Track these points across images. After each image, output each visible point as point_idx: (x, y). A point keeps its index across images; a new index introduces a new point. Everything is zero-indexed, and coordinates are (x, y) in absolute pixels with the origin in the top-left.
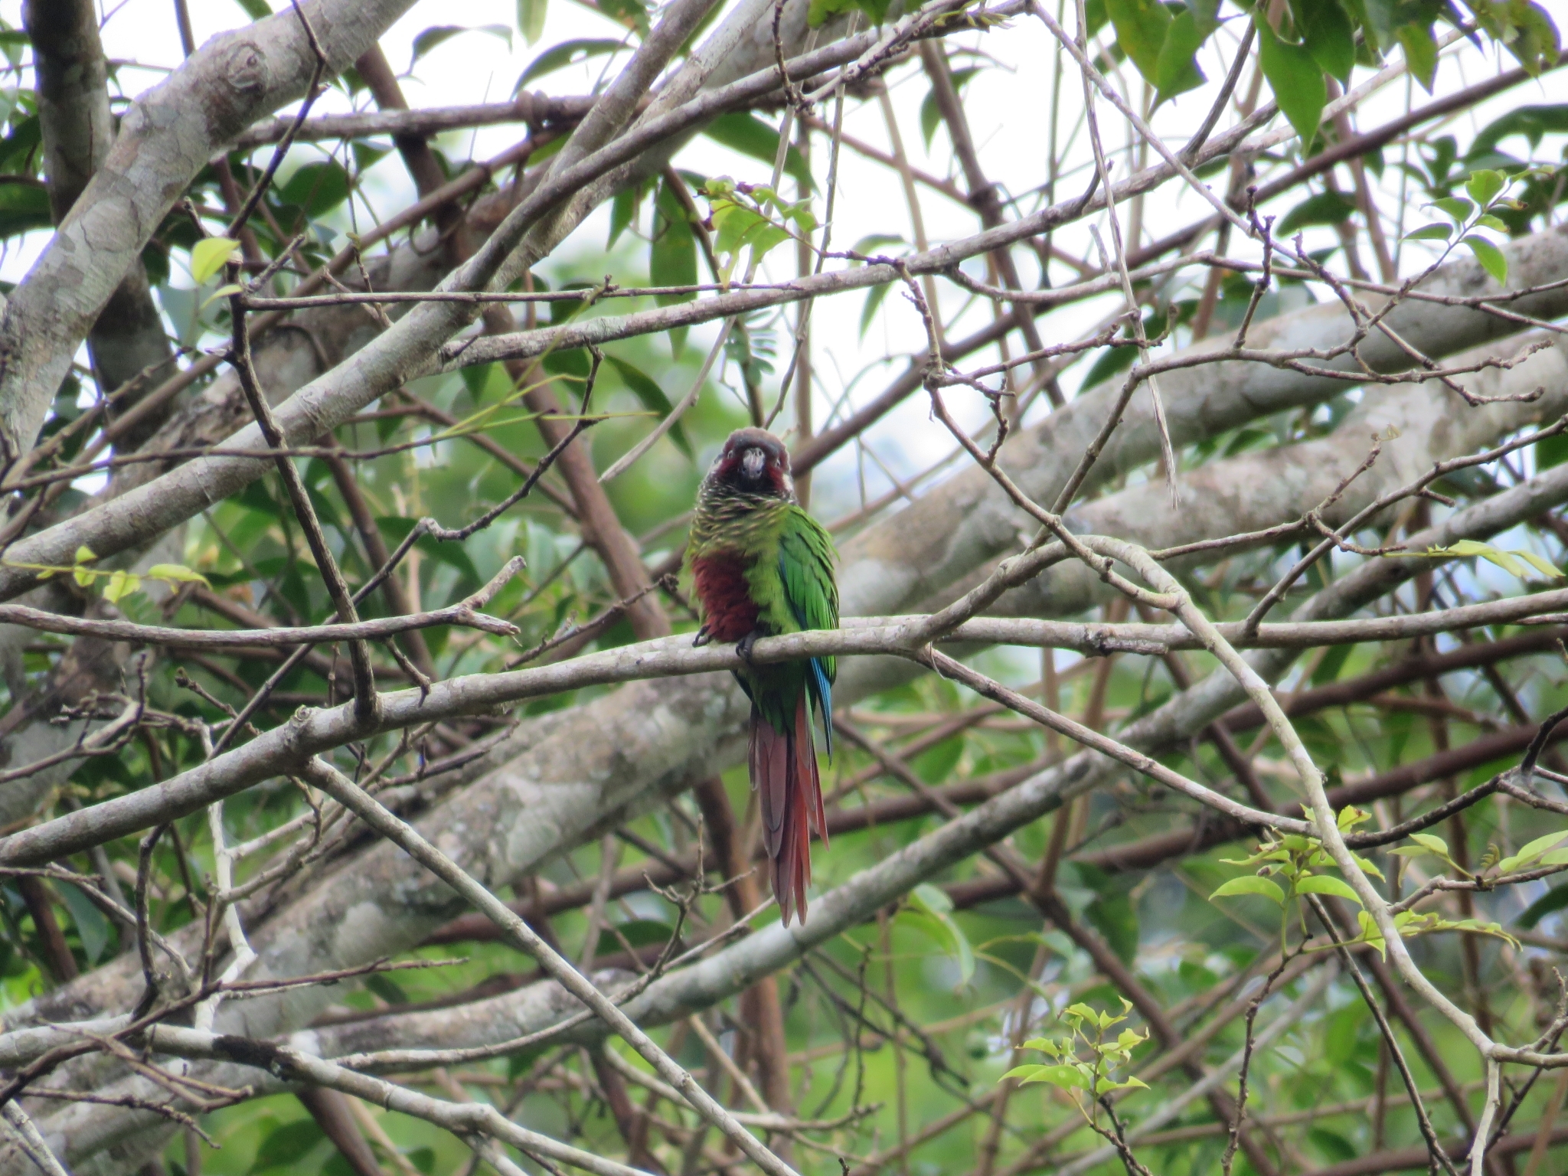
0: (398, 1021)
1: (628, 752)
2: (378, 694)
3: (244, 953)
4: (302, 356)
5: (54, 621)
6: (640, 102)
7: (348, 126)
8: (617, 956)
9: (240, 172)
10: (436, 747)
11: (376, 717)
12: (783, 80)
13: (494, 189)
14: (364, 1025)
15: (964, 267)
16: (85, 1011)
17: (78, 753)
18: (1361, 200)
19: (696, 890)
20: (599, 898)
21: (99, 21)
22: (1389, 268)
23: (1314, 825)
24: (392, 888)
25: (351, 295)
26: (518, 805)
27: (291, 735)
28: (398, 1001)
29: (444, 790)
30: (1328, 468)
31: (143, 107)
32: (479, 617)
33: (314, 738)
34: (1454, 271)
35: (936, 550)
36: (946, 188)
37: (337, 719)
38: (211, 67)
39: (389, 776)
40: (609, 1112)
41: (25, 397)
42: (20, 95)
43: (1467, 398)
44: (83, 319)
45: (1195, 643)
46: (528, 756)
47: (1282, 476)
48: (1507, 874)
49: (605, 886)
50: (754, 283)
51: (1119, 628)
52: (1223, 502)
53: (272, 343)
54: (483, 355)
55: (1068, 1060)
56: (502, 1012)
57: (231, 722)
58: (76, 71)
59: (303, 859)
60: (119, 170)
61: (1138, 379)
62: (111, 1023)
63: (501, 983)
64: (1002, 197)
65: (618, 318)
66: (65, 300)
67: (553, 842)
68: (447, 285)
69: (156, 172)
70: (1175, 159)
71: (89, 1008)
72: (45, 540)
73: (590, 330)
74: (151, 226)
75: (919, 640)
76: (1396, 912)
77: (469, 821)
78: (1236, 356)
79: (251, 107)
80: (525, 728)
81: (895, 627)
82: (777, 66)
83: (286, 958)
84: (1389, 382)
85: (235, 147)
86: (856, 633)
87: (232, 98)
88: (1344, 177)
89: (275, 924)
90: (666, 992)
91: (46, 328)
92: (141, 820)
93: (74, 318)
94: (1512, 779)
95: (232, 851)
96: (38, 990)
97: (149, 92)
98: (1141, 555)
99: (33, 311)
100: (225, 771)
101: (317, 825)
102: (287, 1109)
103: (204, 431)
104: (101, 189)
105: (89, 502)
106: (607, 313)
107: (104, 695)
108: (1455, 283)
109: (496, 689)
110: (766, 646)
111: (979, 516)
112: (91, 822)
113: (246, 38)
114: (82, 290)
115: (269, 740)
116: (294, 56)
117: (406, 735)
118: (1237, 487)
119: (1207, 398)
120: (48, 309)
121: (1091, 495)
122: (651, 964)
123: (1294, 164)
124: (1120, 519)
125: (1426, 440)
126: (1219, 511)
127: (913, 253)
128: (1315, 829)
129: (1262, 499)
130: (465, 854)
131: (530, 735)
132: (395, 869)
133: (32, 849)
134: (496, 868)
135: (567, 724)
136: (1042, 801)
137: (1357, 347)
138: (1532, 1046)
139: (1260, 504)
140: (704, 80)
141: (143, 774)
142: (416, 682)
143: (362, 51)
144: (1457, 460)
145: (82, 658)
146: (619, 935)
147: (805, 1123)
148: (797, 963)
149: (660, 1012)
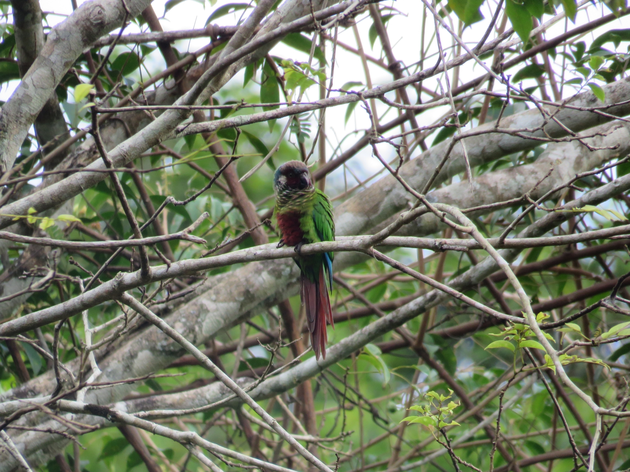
0: (158, 398)
1: (251, 290)
2: (150, 267)
3: (97, 371)
4: (120, 131)
5: (20, 238)
6: (256, 29)
7: (139, 38)
8: (247, 372)
9: (96, 57)
10: (174, 288)
11: (149, 276)
12: (314, 20)
13: (198, 63)
14: (145, 399)
15: (386, 95)
17: (29, 291)
18: (546, 68)
19: (278, 346)
20: (239, 348)
22: (558, 95)
23: (527, 320)
24: (156, 344)
25: (139, 107)
26: (207, 311)
27: (115, 284)
28: (158, 389)
29: (177, 305)
30: (533, 175)
31: (56, 31)
32: (190, 236)
33: (124, 285)
34: (584, 96)
35: (375, 209)
36: (380, 63)
37: (134, 277)
38: (84, 15)
39: (155, 300)
40: (243, 435)
41: (9, 147)
42: (7, 26)
43: (589, 148)
44: (32, 116)
45: (479, 246)
46: (211, 291)
47: (514, 179)
48: (604, 339)
49: (242, 343)
50: (302, 102)
51: (448, 241)
52: (491, 189)
53: (108, 125)
54: (193, 131)
55: (427, 414)
56: (200, 395)
57: (91, 278)
58: (30, 16)
59: (120, 333)
60: (47, 56)
61: (456, 140)
62: (43, 399)
63: (200, 383)
64: (402, 67)
65: (247, 116)
66: (25, 108)
67: (221, 326)
68: (178, 103)
69: (61, 57)
70: (471, 52)
71: (34, 393)
72: (17, 205)
73: (235, 121)
74: (59, 78)
75: (368, 246)
76: (560, 355)
77: (187, 317)
78: (495, 131)
79: (99, 30)
80: (210, 280)
81: (358, 240)
82: (311, 14)
83: (114, 373)
84: (557, 141)
85: (93, 47)
86: (343, 242)
87: (92, 27)
89: (109, 359)
90: (266, 386)
91: (17, 119)
92: (55, 318)
93: (28, 116)
94: (607, 301)
95: (92, 330)
96: (14, 385)
97: (59, 25)
98: (457, 211)
99: (12, 113)
100: (89, 298)
101: (126, 319)
102: (114, 433)
103: (81, 161)
104: (39, 64)
105: (35, 189)
106: (243, 114)
107: (40, 267)
108: (584, 101)
109: (197, 265)
110: (306, 248)
111: (392, 195)
112: (35, 319)
113: (97, 3)
114: (32, 104)
115: (107, 285)
116: (117, 10)
117: (162, 283)
118: (496, 183)
119: (484, 147)
120: (18, 112)
121: (438, 186)
122: (260, 375)
123: (520, 53)
124: (449, 196)
125: (572, 165)
126: (489, 193)
127: (366, 89)
128: (527, 321)
129: (507, 188)
130: (185, 331)
131: (212, 283)
132: (157, 337)
133: (12, 329)
134: (198, 337)
135: (227, 278)
136: (417, 310)
137: (544, 127)
138: (614, 408)
139: (506, 190)
140: (281, 20)
141: (57, 298)
142: (165, 262)
143: (145, 8)
144: (585, 173)
145: (32, 252)
146: (248, 363)
147: (322, 439)
148: (319, 374)
149: (264, 395)
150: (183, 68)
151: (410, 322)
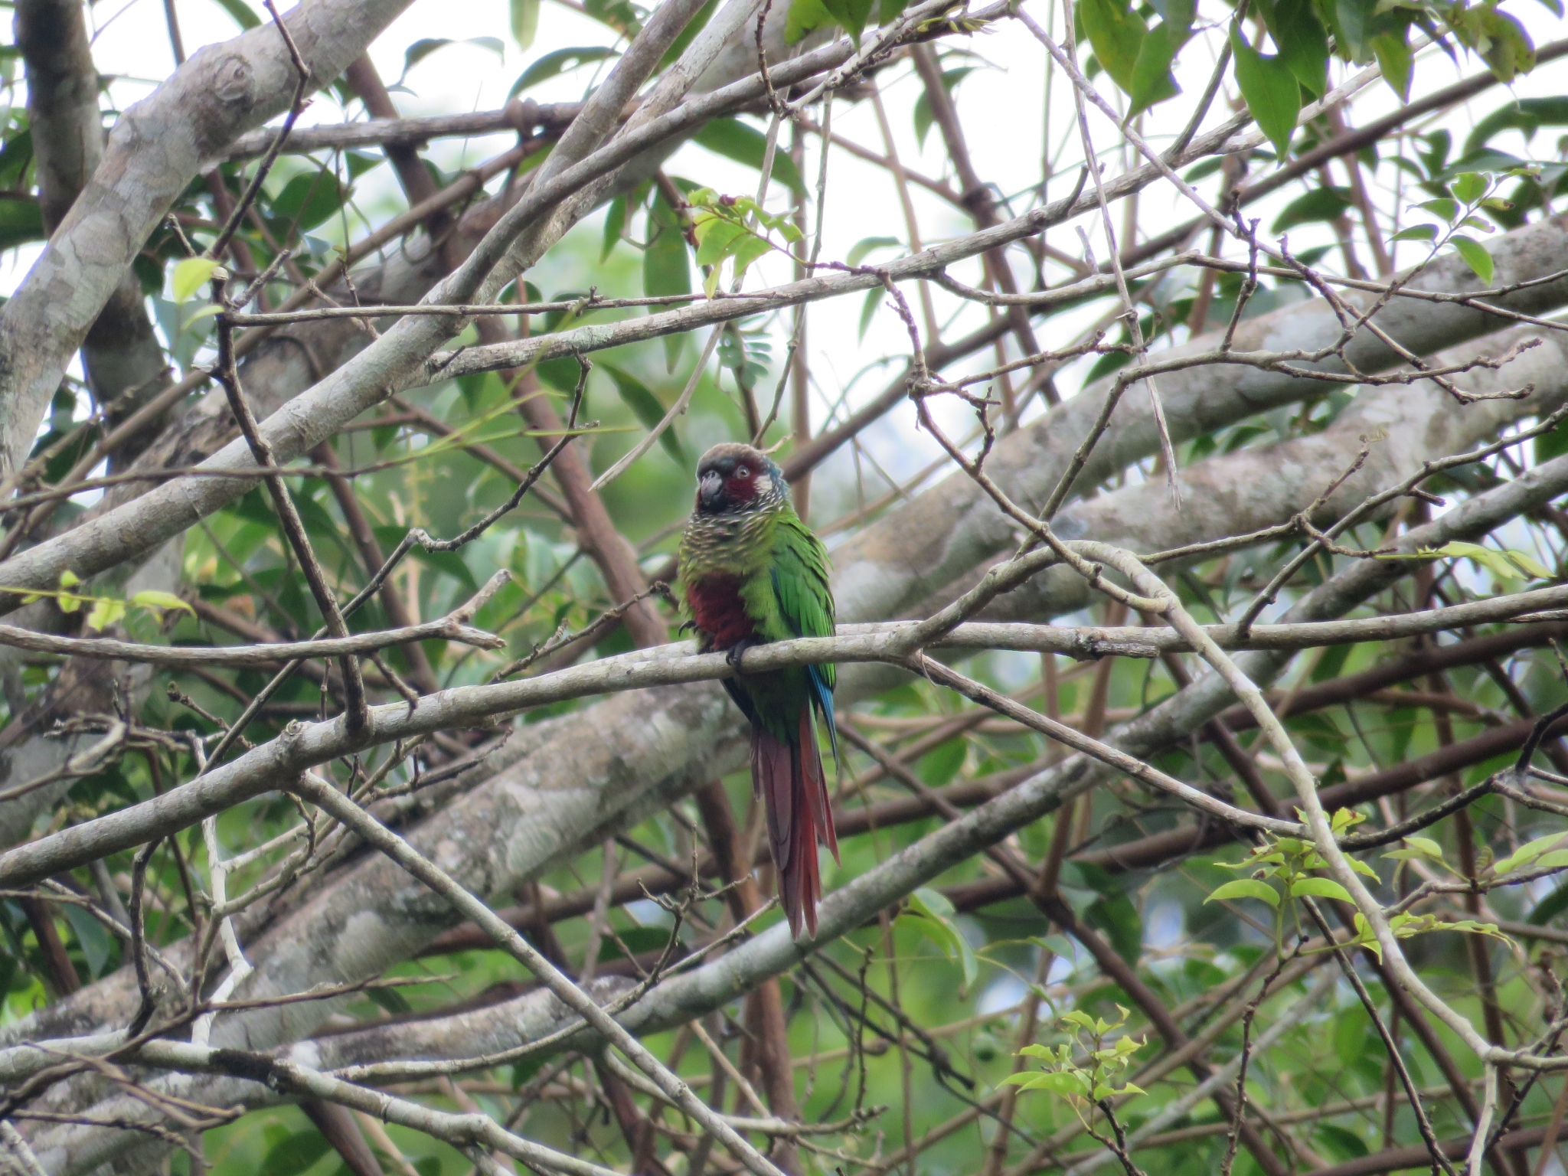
0: (398, 1030)
1: (625, 757)
2: (369, 708)
3: (240, 967)
4: (296, 366)
5: (41, 641)
6: (625, 110)
7: (340, 135)
8: (619, 962)
9: (233, 183)
10: (435, 755)
11: (367, 730)
12: (767, 89)
13: (486, 197)
14: (365, 1035)
15: (952, 271)
16: (87, 1024)
17: (65, 775)
18: (1356, 196)
19: (692, 897)
20: (601, 904)
21: (89, 36)
22: (1385, 263)
23: (1308, 827)
24: (392, 896)
25: (339, 310)
26: (517, 812)
27: (283, 750)
28: (399, 1008)
29: (443, 800)
30: (1325, 463)
31: (131, 120)
32: (466, 630)
33: (305, 752)
34: (1447, 264)
35: (931, 551)
36: (940, 189)
37: (328, 733)
38: (199, 80)
39: (384, 786)
40: (613, 1119)
41: (17, 412)
42: (13, 113)
43: (1457, 396)
44: (73, 333)
45: (1184, 645)
46: (527, 763)
47: (1279, 472)
48: (1502, 875)
49: (607, 893)
50: (742, 292)
51: (1111, 632)
52: (1220, 498)
53: (265, 354)
54: (470, 365)
55: (1064, 1067)
56: (502, 1021)
57: (223, 735)
58: (67, 85)
59: (298, 871)
60: (108, 184)
61: (1124, 383)
62: (111, 1036)
63: (503, 991)
64: (996, 198)
65: (605, 326)
66: (56, 315)
67: (553, 849)
68: (434, 296)
69: (145, 186)
70: (1160, 161)
71: (90, 1022)
72: (35, 556)
73: (576, 339)
74: (140, 239)
75: (909, 647)
76: (1391, 916)
77: (468, 829)
78: (1223, 359)
79: (238, 119)
80: (521, 733)
81: (885, 633)
82: (760, 74)
83: (287, 968)
84: (1377, 383)
85: (226, 159)
86: (846, 640)
87: (219, 111)
88: (1339, 172)
89: (275, 934)
90: (667, 997)
91: (37, 342)
92: (135, 836)
93: (64, 333)
94: (1506, 779)
95: (227, 864)
96: (41, 1004)
97: (137, 106)
98: (1129, 558)
99: (24, 326)
100: (217, 786)
101: (311, 837)
102: (292, 1119)
103: (198, 444)
104: (90, 204)
105: (85, 515)
106: (596, 323)
107: (90, 716)
108: (1449, 276)
109: (487, 701)
110: (756, 654)
111: (974, 517)
112: (83, 840)
113: (233, 51)
114: (72, 304)
115: (261, 754)
116: (281, 67)
117: (399, 745)
118: (1233, 483)
119: (1202, 393)
120: (38, 323)
121: (1088, 493)
122: (649, 970)
123: (1288, 160)
124: (1117, 516)
125: (1423, 433)
126: (1217, 508)
127: (909, 254)
128: (1309, 832)
129: (1259, 495)
130: (463, 863)
131: (529, 742)
132: (395, 877)
133: (25, 867)
134: (495, 877)
135: (565, 729)
136: (1040, 802)
137: (1345, 347)
138: (1529, 1049)
139: (1257, 500)
140: (687, 87)
141: (144, 786)
142: (404, 695)
143: (351, 61)
144: (1446, 460)
145: (80, 672)
146: (619, 940)
147: (808, 1128)
148: (798, 966)
149: (661, 1019)
150: (451, 208)
151: (1025, 831)
